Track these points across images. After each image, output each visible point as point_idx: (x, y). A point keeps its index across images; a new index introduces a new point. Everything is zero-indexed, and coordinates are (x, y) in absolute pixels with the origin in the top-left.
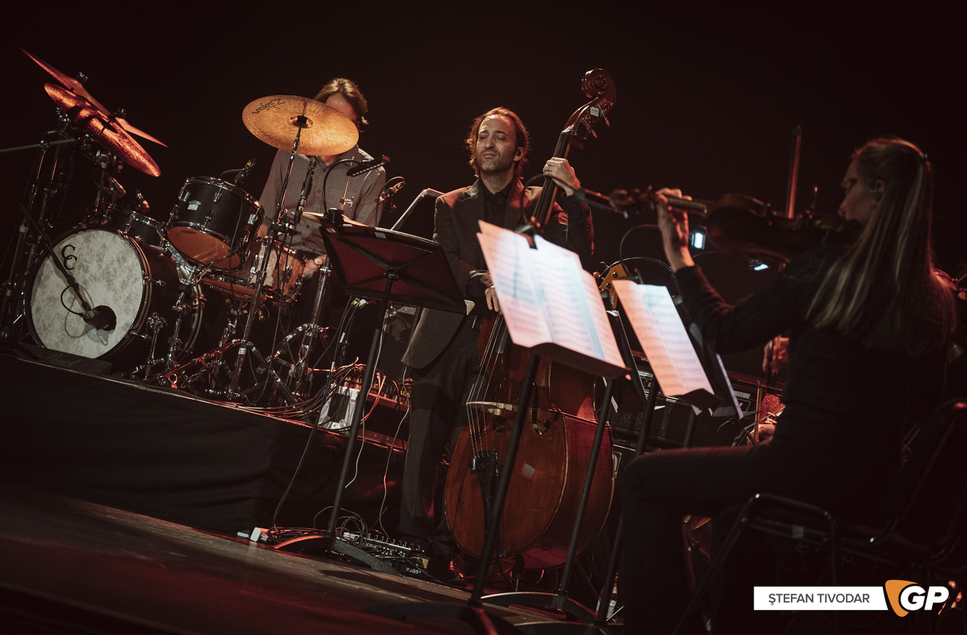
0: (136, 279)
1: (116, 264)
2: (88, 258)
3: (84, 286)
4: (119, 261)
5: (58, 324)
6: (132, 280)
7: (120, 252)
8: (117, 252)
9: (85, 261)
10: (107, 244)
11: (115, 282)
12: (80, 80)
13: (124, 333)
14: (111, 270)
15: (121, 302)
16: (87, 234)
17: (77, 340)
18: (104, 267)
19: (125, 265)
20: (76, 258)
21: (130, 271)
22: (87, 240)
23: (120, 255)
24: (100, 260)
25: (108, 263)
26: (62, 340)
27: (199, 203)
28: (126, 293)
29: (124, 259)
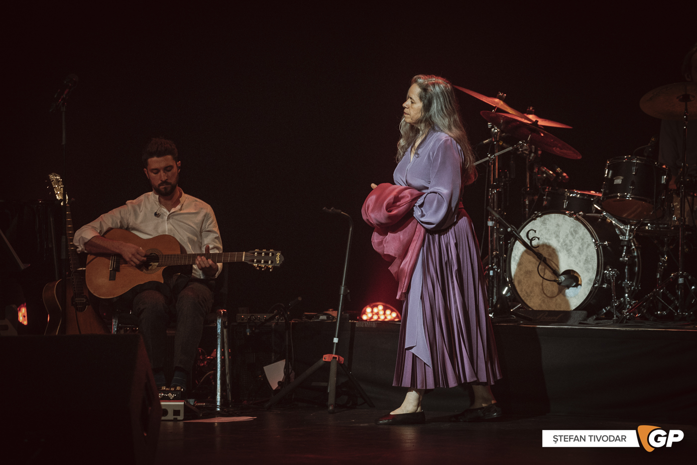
0: (589, 245)
1: (570, 237)
2: (547, 236)
3: (550, 258)
4: (572, 234)
5: (537, 290)
6: (586, 246)
7: (571, 227)
8: (569, 228)
9: (546, 239)
10: (560, 223)
11: (573, 251)
12: (500, 98)
13: (590, 287)
14: (568, 242)
15: (581, 264)
16: (542, 218)
17: (554, 299)
18: (562, 241)
19: (577, 236)
20: (539, 239)
21: (583, 239)
22: (544, 223)
23: (572, 229)
24: (557, 236)
25: (564, 237)
26: (544, 301)
27: (622, 178)
28: (583, 257)
29: (576, 232)
